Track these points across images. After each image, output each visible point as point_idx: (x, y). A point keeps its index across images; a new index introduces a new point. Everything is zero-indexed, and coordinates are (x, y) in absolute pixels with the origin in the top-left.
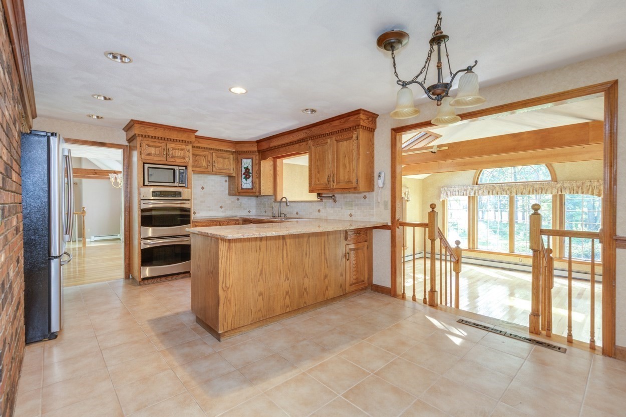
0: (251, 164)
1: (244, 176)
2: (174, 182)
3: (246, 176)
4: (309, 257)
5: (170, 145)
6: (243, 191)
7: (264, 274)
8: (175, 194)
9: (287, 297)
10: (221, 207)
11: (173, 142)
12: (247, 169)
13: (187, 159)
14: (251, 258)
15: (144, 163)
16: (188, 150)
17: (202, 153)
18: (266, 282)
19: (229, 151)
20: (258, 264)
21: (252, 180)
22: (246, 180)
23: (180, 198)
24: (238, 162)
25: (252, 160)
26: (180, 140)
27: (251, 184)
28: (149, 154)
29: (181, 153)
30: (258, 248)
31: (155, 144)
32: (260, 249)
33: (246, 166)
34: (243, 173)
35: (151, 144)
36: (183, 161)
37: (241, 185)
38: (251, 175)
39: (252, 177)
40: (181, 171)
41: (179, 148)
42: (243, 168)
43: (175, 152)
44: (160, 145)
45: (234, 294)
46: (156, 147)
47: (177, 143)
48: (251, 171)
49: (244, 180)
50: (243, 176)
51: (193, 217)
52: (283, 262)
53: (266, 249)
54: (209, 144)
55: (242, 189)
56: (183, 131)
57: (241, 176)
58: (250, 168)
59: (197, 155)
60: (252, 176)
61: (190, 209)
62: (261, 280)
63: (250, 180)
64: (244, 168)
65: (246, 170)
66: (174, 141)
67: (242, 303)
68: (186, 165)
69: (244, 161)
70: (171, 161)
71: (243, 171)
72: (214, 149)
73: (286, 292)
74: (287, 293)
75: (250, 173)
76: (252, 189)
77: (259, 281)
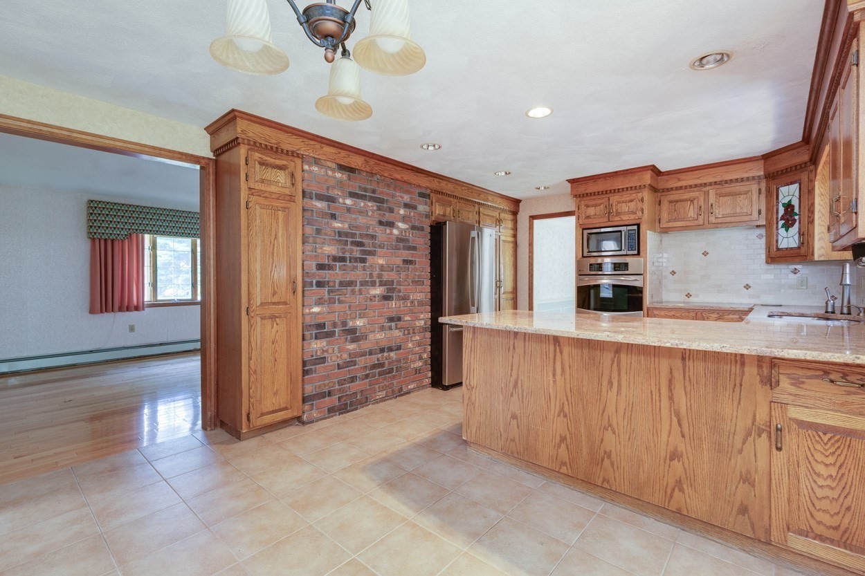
0: (797, 194)
1: (783, 222)
2: (621, 250)
3: (787, 220)
4: (619, 392)
5: (614, 199)
6: (781, 252)
7: (520, 388)
8: (619, 267)
9: (563, 446)
10: (747, 287)
11: (619, 194)
12: (789, 207)
13: (639, 214)
14: (501, 357)
15: (583, 229)
16: (640, 198)
17: (686, 196)
18: (523, 402)
19: (748, 179)
20: (512, 370)
21: (800, 229)
22: (787, 231)
23: (626, 272)
24: (772, 195)
25: (800, 185)
26: (627, 188)
27: (796, 237)
28: (588, 217)
29: (630, 208)
30: (512, 347)
31: (594, 202)
32: (514, 348)
33: (786, 201)
34: (780, 215)
35: (591, 203)
36: (632, 217)
37: (777, 241)
38: (797, 217)
39: (800, 223)
40: (630, 232)
41: (628, 199)
42: (780, 205)
43: (621, 207)
44: (601, 201)
45: (479, 399)
46: (595, 206)
47: (625, 193)
48: (796, 210)
49: (782, 231)
50: (781, 223)
51: (647, 300)
52: (555, 382)
53: (525, 351)
54: (698, 178)
55: (778, 249)
56: (631, 173)
57: (777, 223)
58: (795, 202)
59: (677, 201)
60: (800, 219)
61: (642, 288)
62: (515, 396)
63: (794, 230)
64: (783, 204)
65: (786, 210)
66: (619, 192)
67: (488, 416)
68: (637, 222)
69: (784, 190)
70: (616, 219)
71: (781, 211)
72: (710, 184)
73: (561, 436)
74: (563, 439)
75: (796, 214)
76: (799, 248)
77: (512, 396)
